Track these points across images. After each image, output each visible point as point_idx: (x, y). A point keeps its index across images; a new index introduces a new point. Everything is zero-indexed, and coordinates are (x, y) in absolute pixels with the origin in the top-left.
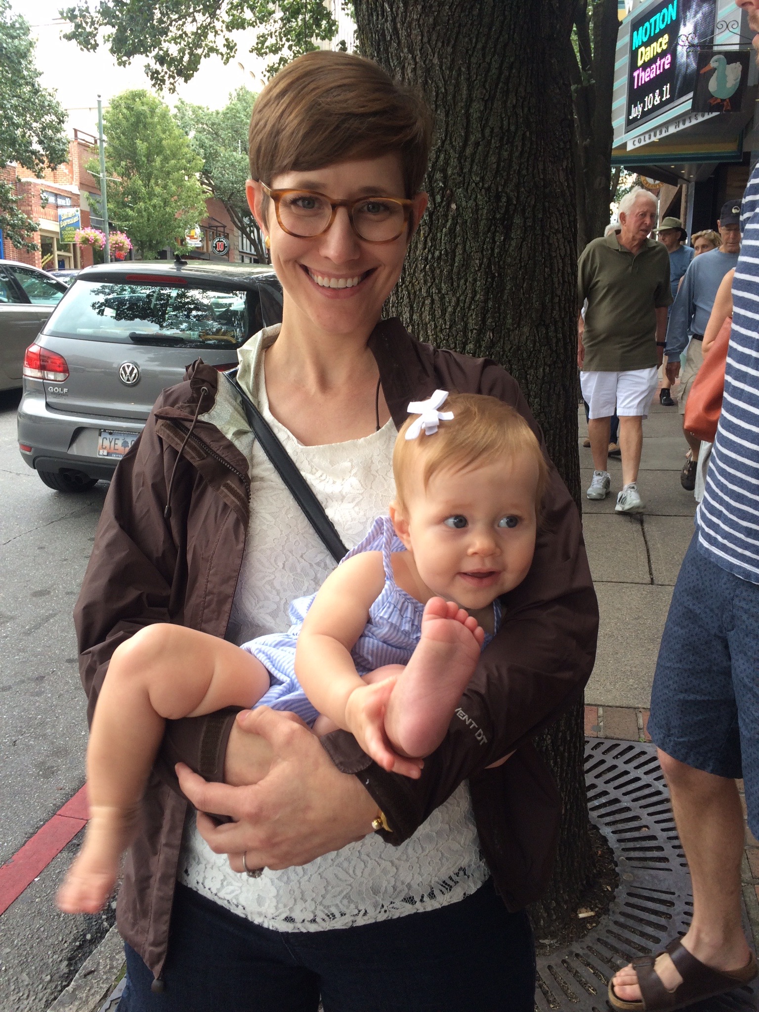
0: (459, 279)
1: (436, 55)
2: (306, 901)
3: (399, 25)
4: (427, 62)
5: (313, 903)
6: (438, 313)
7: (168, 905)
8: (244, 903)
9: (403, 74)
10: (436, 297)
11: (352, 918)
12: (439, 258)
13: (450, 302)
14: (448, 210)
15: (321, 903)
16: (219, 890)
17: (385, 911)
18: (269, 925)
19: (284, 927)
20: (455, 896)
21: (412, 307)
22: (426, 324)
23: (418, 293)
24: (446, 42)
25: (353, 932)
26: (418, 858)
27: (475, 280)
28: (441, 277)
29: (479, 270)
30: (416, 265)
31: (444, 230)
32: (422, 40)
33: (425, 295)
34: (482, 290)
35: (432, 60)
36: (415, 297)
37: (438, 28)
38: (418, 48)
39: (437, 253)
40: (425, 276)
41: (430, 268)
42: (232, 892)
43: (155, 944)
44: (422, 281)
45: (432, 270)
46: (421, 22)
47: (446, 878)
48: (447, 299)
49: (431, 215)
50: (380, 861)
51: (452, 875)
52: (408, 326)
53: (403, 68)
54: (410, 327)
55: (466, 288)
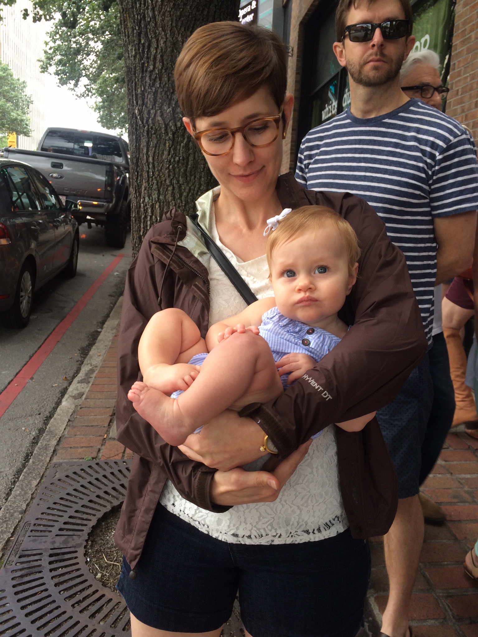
0: (191, 176)
1: (180, 35)
2: (246, 524)
3: (156, 13)
4: (174, 39)
5: (251, 526)
6: (177, 196)
7: (147, 527)
8: (208, 523)
9: (157, 42)
10: (176, 186)
11: (273, 538)
12: (178, 161)
13: (185, 189)
14: (184, 132)
15: (255, 527)
16: (194, 515)
17: (292, 536)
18: (222, 538)
19: (231, 540)
20: (332, 533)
21: (159, 191)
22: (169, 202)
23: (163, 182)
24: (187, 28)
25: (271, 548)
26: (313, 506)
27: (201, 177)
28: (179, 173)
29: (203, 171)
30: (163, 165)
31: (182, 144)
32: (172, 24)
33: (169, 184)
34: (205, 183)
35: (177, 38)
36: (161, 185)
37: (182, 19)
38: (169, 29)
39: (177, 158)
40: (169, 172)
41: (172, 167)
42: (202, 516)
43: (135, 549)
44: (167, 175)
45: (174, 168)
46: (172, 13)
47: (328, 521)
48: (183, 188)
49: (174, 134)
50: (292, 505)
51: (331, 519)
52: (157, 203)
53: (158, 41)
54: (158, 204)
55: (195, 182)
